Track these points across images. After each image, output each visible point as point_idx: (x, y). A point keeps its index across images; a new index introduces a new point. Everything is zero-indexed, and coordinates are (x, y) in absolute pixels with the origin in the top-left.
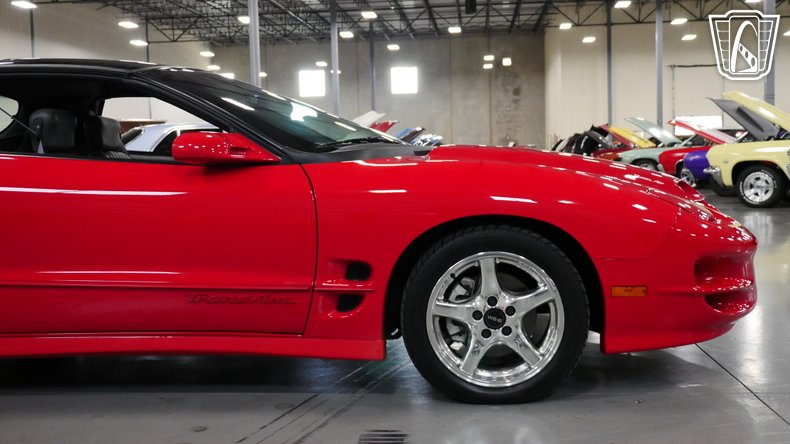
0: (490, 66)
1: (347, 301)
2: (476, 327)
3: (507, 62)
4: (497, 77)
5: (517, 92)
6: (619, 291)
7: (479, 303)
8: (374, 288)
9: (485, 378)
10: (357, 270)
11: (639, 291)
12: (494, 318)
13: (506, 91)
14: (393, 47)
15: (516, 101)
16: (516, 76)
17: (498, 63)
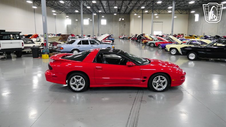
0: (120, 20)
1: (143, 81)
2: (157, 84)
3: (123, 19)
4: (121, 22)
5: (125, 25)
6: (173, 80)
7: (158, 81)
8: (147, 80)
9: (158, 89)
10: (145, 78)
11: (175, 80)
12: (160, 83)
13: (123, 25)
14: (103, 17)
15: (124, 27)
16: (125, 22)
17: (122, 20)
